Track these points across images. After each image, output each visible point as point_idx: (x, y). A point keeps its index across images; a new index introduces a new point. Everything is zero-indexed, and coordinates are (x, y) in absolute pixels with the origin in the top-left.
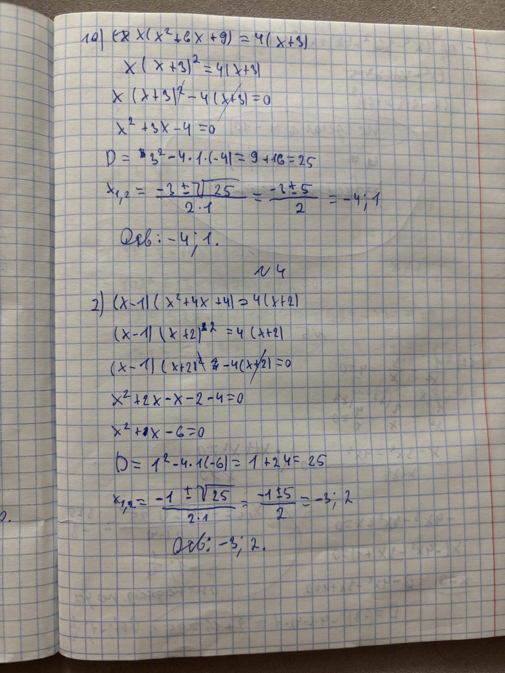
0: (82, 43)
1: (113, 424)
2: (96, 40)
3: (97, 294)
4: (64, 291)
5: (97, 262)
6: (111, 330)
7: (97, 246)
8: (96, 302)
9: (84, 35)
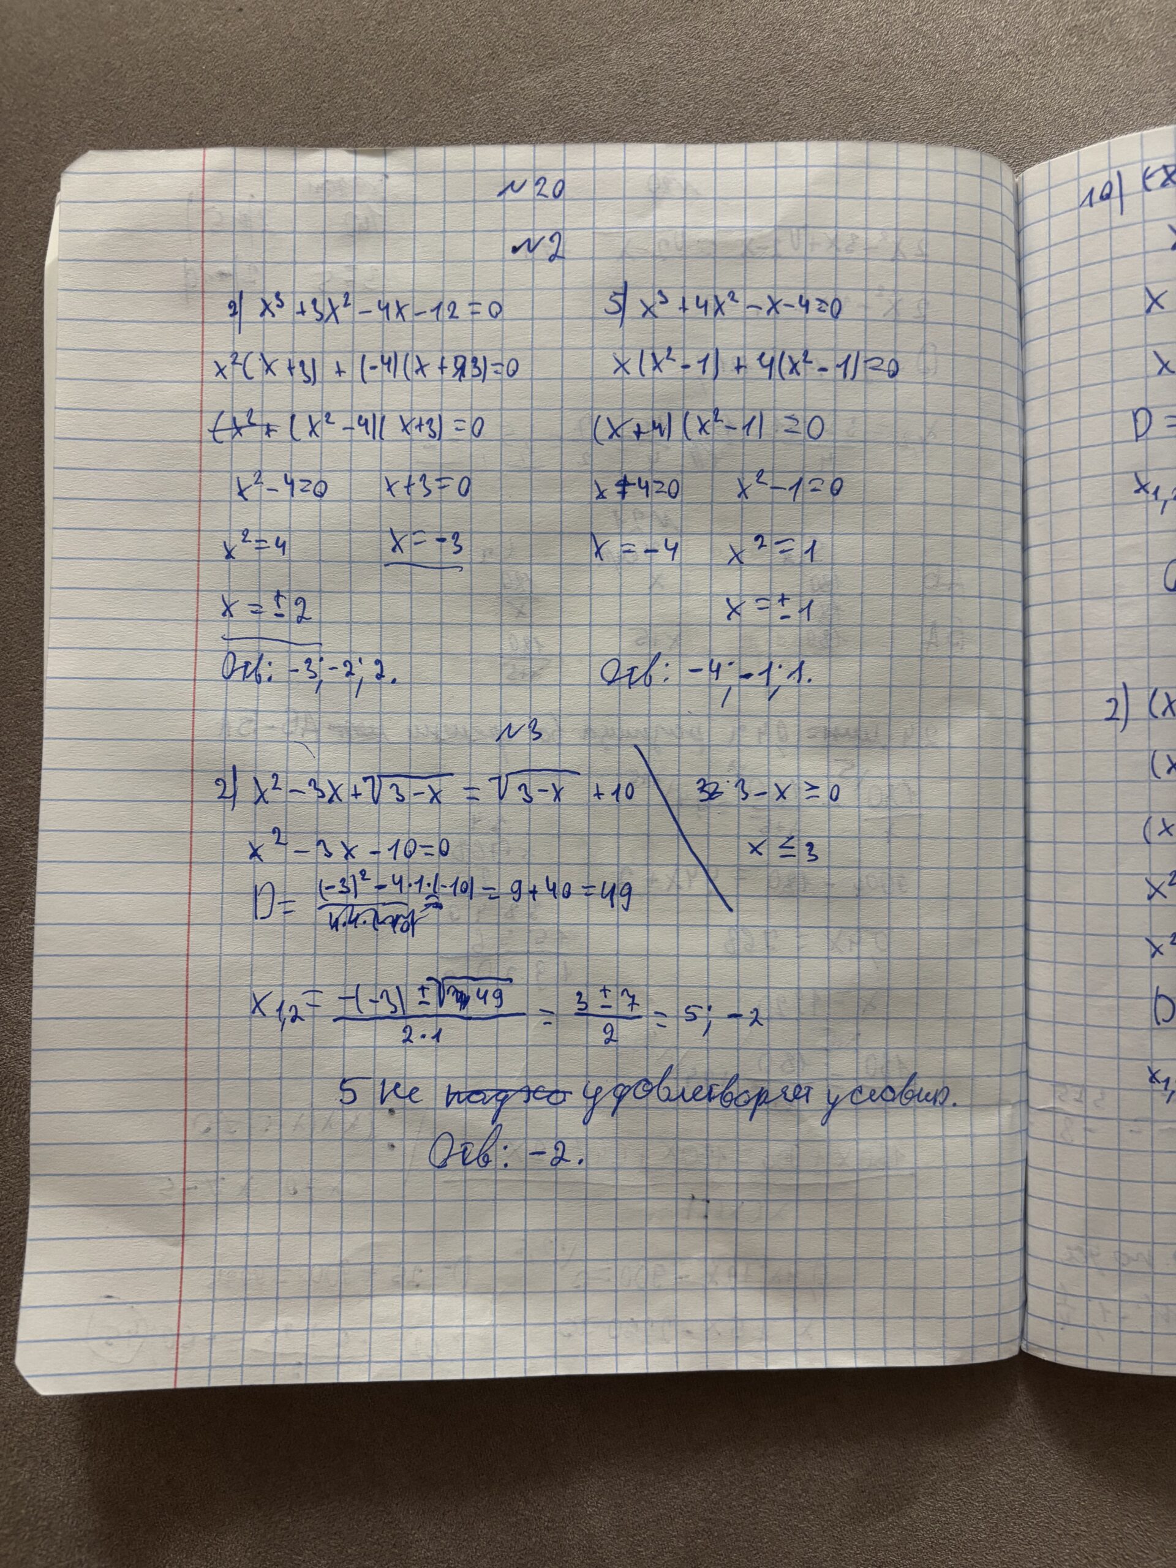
0: (1082, 209)
1: (1147, 933)
2: (1108, 196)
3: (1116, 689)
4: (1050, 683)
5: (1115, 627)
6: (1145, 757)
7: (1115, 597)
8: (1113, 702)
9: (1085, 193)
